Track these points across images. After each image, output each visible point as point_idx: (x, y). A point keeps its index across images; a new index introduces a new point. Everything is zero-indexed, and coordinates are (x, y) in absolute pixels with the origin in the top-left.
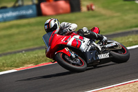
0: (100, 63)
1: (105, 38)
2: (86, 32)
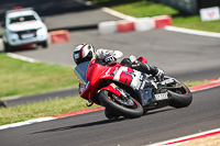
0: (157, 107)
1: (160, 72)
2: (134, 63)
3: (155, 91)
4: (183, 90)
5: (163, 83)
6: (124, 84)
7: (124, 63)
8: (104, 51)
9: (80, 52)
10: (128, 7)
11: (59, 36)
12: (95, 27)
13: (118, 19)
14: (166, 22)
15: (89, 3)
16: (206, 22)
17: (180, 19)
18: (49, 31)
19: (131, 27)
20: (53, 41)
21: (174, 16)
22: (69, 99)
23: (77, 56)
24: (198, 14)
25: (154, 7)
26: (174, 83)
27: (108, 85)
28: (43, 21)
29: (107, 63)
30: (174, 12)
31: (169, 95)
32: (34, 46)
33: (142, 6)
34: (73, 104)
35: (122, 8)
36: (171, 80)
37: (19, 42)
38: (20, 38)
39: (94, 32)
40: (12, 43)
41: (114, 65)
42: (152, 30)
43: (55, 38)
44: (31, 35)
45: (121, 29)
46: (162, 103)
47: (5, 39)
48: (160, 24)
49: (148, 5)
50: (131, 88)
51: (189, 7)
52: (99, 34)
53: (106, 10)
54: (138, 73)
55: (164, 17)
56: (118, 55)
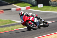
3: (40, 23)
4: (47, 23)
5: (42, 21)
7: (32, 16)
8: (27, 13)
9: (21, 13)
10: (19, 4)
12: (10, 9)
13: (16, 7)
14: (29, 8)
15: (9, 3)
16: (39, 8)
17: (32, 7)
19: (20, 9)
21: (31, 6)
22: (4, 28)
23: (20, 14)
24: (37, 6)
25: (26, 4)
27: (29, 21)
29: (28, 16)
30: (31, 5)
31: (43, 24)
33: (23, 4)
34: (5, 29)
35: (17, 4)
36: (44, 20)
39: (10, 11)
41: (30, 16)
42: (25, 10)
45: (17, 10)
46: (42, 26)
48: (27, 8)
49: (24, 3)
50: (34, 22)
51: (35, 4)
53: (13, 5)
54: (36, 18)
55: (28, 7)
56: (31, 14)
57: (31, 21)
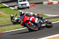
2: (36, 16)
6: (33, 22)
11: (32, 5)
13: (48, 1)
18: (30, 4)
20: (31, 7)
26: (48, 21)
28: (28, 1)
32: (26, 8)
37: (22, 7)
38: (22, 6)
39: (42, 4)
40: (20, 7)
43: (31, 6)
44: (25, 5)
47: (18, 6)
52: (43, 5)
57: (30, 21)
